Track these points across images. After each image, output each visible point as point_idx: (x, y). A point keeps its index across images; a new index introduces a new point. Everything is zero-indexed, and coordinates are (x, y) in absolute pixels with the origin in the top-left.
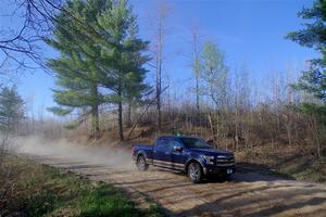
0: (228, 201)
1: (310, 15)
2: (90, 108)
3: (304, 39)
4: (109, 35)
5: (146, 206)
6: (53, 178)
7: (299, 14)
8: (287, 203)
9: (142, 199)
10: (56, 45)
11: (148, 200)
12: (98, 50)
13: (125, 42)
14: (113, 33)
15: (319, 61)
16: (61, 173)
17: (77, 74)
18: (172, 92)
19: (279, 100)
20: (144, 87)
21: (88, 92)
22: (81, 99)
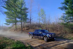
0: (46, 44)
1: (63, 4)
2: (14, 23)
3: (62, 9)
4: (19, 6)
5: (28, 46)
6: (6, 40)
7: (61, 3)
8: (58, 44)
9: (27, 44)
10: (6, 8)
11: (28, 44)
12: (16, 10)
13: (23, 8)
14: (20, 6)
15: (65, 14)
16: (8, 39)
17: (11, 15)
18: (34, 20)
19: (56, 22)
20: (27, 19)
21: (14, 20)
22: (12, 21)
